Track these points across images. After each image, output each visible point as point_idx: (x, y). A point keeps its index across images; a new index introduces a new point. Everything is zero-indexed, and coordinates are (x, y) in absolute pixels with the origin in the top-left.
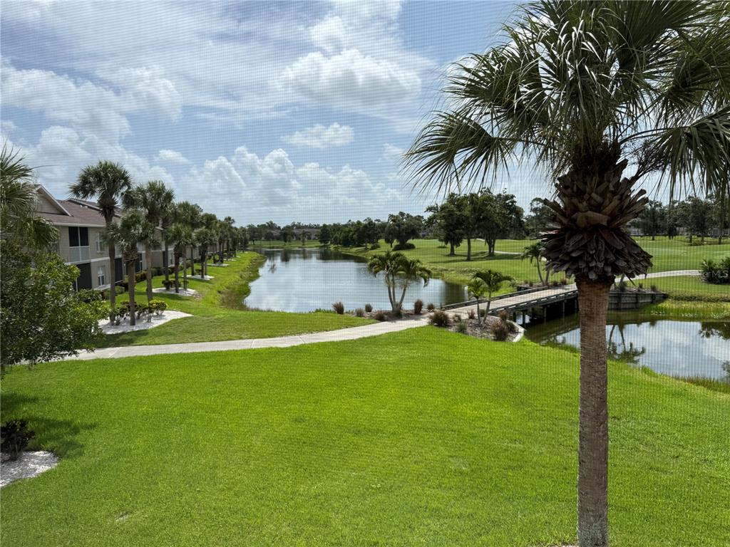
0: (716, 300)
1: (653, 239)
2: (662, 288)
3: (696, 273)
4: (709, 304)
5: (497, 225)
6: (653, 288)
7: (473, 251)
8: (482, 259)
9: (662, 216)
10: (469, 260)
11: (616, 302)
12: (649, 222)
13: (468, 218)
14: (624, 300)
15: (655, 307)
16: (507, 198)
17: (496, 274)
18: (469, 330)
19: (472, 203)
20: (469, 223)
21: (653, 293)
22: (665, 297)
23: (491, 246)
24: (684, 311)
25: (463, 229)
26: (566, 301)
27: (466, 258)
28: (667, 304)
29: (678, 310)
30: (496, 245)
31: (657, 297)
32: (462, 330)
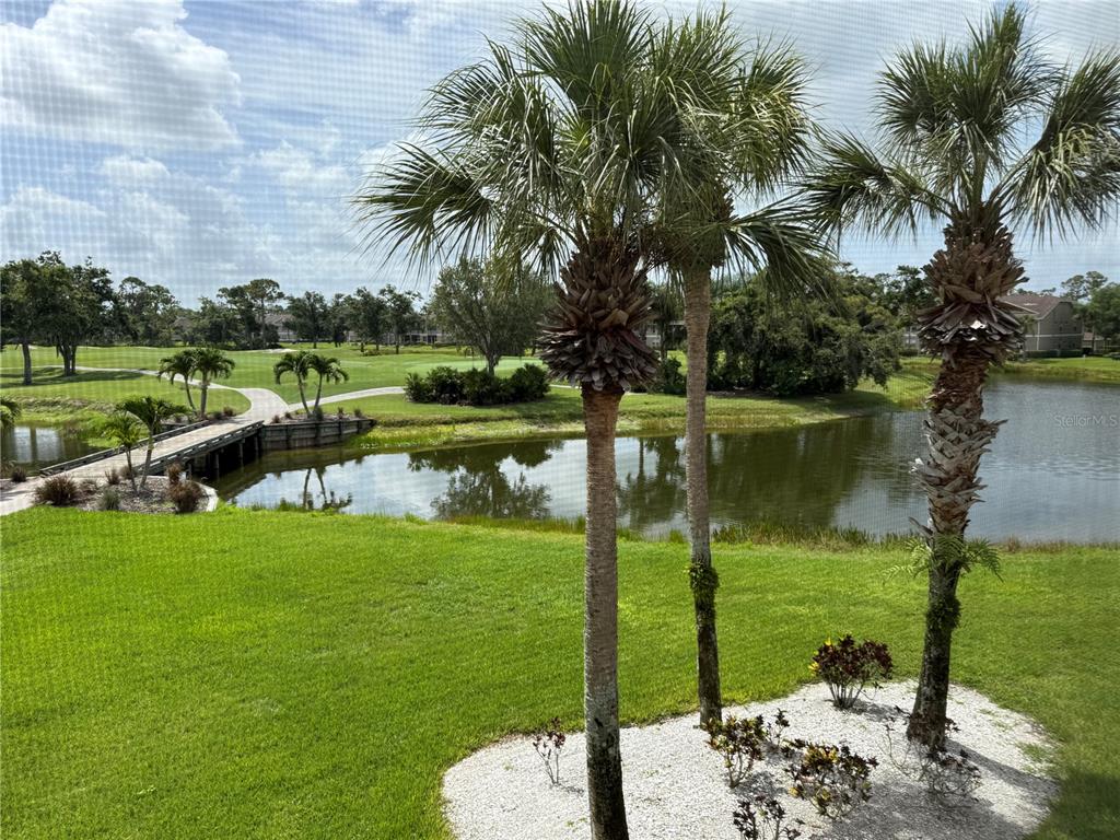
0: (430, 423)
1: (315, 347)
2: (369, 412)
3: (399, 390)
4: (423, 428)
5: (82, 321)
6: (358, 413)
7: (35, 367)
8: (54, 381)
9: (326, 314)
10: (27, 383)
11: (313, 436)
12: (310, 323)
13: (21, 305)
14: (323, 433)
15: (363, 438)
16: (94, 273)
17: (161, 404)
18: (122, 504)
19: (27, 277)
20: (24, 315)
21: (357, 419)
22: (373, 424)
23: (69, 357)
24: (400, 439)
25: (12, 326)
26: (244, 441)
27: (22, 379)
28: (376, 433)
29: (392, 440)
30: (77, 356)
31: (365, 425)
32: (111, 504)
